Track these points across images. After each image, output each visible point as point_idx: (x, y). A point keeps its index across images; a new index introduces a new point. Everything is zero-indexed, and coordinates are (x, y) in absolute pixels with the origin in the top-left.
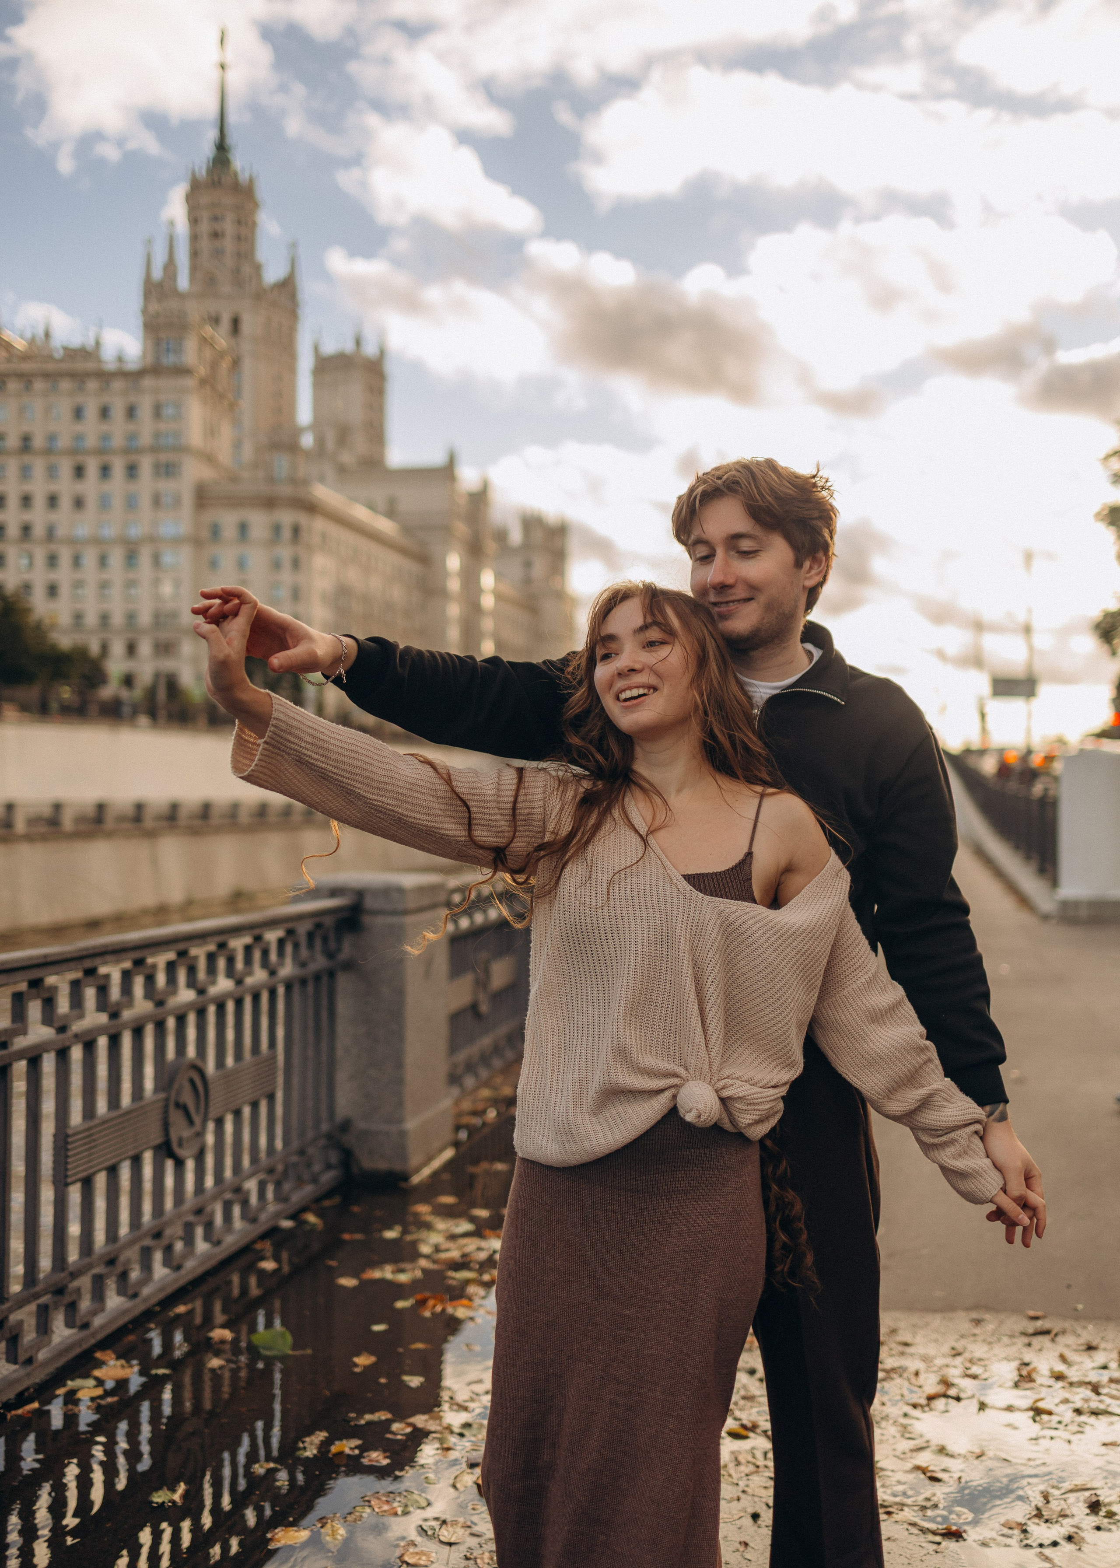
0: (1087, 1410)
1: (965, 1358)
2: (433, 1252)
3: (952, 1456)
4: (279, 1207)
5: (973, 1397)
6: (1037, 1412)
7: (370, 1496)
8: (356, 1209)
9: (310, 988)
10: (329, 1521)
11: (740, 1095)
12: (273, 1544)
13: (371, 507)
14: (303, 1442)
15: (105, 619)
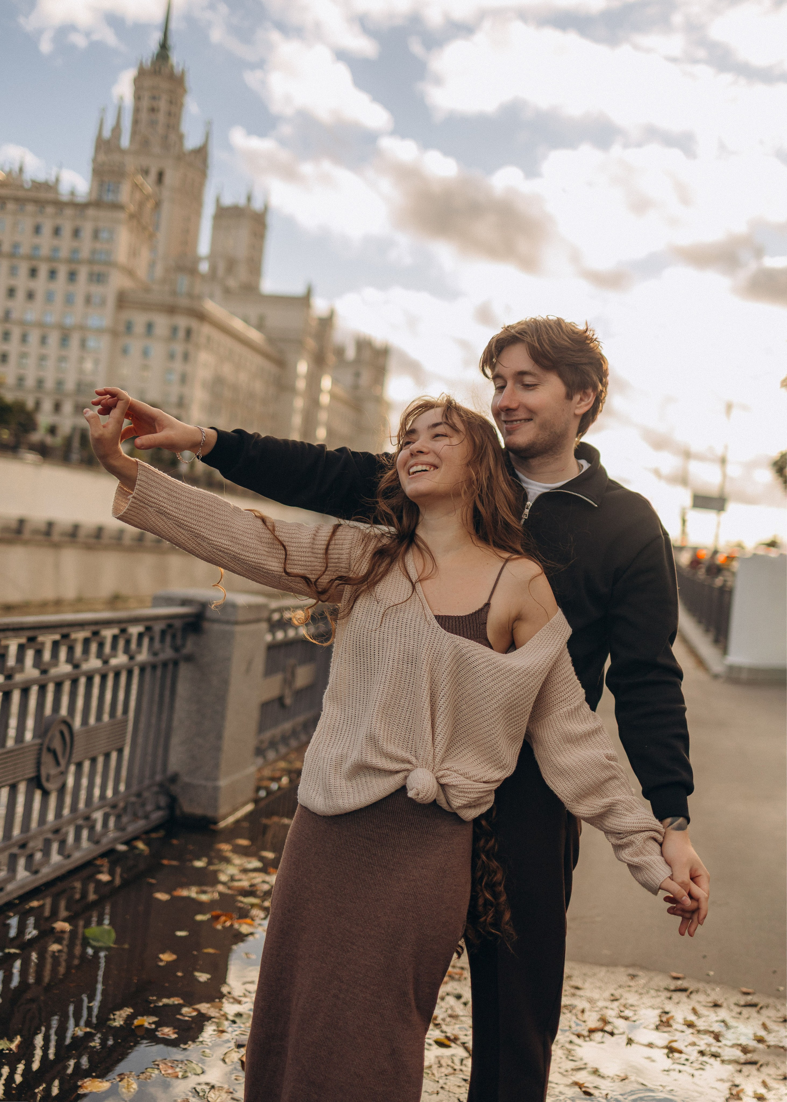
0: (709, 1053)
1: (620, 1003)
2: (229, 881)
3: (603, 1077)
4: (118, 834)
5: (623, 1033)
6: (671, 1050)
7: (159, 1061)
8: (175, 842)
9: (159, 672)
10: (126, 1077)
11: (454, 783)
12: (82, 1090)
13: (246, 320)
14: (114, 1015)
15: (40, 383)
